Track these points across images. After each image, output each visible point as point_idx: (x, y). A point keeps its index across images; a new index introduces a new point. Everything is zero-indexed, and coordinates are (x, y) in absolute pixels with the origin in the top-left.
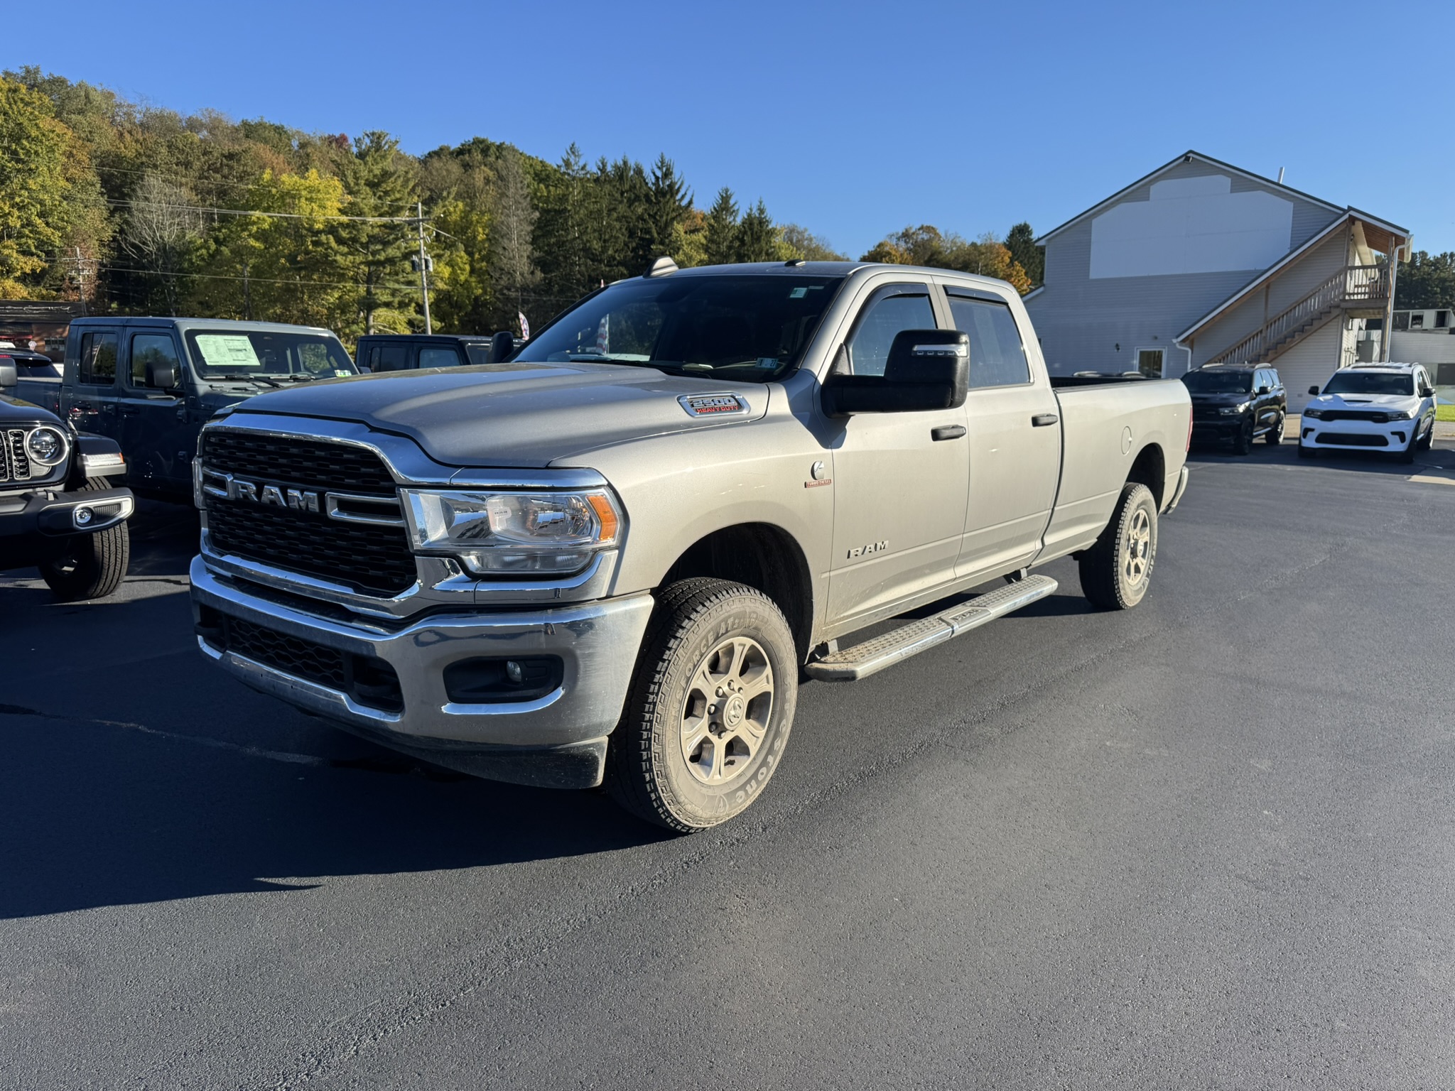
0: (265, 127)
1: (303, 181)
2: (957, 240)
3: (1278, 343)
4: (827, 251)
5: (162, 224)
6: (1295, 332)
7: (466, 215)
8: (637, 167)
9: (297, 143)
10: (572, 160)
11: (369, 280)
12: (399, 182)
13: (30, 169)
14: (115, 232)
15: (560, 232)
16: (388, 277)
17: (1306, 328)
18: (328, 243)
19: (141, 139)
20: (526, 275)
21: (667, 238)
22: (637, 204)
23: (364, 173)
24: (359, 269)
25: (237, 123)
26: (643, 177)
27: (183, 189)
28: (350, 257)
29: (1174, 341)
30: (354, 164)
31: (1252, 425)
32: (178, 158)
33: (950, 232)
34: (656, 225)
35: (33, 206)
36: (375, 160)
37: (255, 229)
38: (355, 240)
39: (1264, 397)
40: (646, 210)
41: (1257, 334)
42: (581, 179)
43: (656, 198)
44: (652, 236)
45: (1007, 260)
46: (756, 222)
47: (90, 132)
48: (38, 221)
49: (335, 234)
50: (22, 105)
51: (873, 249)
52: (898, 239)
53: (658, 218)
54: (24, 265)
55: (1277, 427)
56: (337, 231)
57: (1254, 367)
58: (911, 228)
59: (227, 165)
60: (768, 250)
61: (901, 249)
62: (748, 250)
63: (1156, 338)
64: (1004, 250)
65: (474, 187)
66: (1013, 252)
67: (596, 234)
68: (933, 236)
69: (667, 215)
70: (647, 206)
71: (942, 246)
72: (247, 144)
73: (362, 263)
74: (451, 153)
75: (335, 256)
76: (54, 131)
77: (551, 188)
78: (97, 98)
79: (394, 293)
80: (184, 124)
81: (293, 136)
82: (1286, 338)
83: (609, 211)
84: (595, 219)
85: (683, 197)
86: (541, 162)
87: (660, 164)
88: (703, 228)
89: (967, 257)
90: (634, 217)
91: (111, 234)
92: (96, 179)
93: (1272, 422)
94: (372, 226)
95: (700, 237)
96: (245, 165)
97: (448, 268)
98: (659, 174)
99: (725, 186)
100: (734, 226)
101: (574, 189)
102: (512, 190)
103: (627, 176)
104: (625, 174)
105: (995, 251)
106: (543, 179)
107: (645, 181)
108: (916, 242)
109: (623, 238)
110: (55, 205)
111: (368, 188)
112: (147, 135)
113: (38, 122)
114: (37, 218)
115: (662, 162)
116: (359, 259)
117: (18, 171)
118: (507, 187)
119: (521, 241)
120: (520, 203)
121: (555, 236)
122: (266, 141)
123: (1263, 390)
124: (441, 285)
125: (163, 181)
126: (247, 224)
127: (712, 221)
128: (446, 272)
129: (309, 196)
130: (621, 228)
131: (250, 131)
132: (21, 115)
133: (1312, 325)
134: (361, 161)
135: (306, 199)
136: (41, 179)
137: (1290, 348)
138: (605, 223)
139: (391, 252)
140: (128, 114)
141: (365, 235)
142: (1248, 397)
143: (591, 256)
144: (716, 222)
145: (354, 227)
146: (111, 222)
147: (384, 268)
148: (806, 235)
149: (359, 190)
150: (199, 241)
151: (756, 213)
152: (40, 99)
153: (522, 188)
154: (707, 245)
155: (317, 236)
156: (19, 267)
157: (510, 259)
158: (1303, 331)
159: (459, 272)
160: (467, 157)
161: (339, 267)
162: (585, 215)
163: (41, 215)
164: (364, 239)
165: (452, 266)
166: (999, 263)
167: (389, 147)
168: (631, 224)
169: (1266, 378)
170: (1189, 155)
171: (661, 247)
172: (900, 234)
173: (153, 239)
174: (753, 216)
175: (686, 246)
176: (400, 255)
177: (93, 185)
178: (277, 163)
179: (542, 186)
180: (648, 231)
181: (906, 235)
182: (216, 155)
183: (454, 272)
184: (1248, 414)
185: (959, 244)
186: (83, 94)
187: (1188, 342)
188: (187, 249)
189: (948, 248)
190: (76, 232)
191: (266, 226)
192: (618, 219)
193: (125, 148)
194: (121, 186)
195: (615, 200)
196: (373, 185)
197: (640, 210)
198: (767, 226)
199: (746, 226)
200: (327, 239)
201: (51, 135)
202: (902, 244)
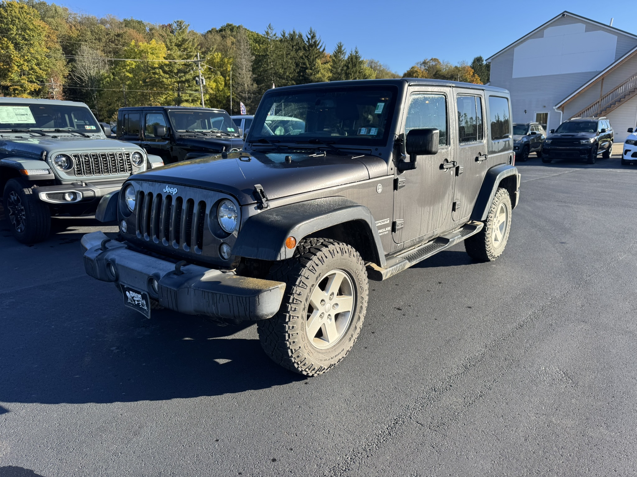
0: (133, 22)
1: (149, 45)
2: (448, 65)
3: (606, 108)
4: (388, 71)
5: (90, 67)
6: (616, 102)
7: (222, 59)
8: (300, 34)
9: (148, 29)
10: (269, 32)
11: (179, 90)
12: (191, 44)
13: (31, 44)
14: (69, 71)
15: (265, 65)
16: (187, 88)
17: (622, 99)
18: (159, 73)
19: (80, 29)
20: (249, 86)
21: (313, 67)
22: (299, 51)
23: (174, 40)
24: (174, 85)
25: (121, 20)
26: (302, 39)
27: (98, 51)
28: (170, 79)
29: (554, 108)
30: (170, 36)
31: (597, 149)
32: (95, 37)
33: (445, 61)
34: (309, 61)
35: (33, 60)
36: (179, 34)
37: (128, 68)
38: (171, 71)
39: (603, 134)
40: (304, 54)
41: (596, 103)
42: (274, 40)
43: (308, 48)
44: (307, 66)
45: (472, 74)
46: (354, 58)
47: (57, 26)
48: (36, 67)
49: (162, 69)
50: (26, 15)
51: (409, 70)
52: (421, 65)
53: (309, 57)
54: (31, 87)
55: (609, 149)
56: (163, 68)
57: (598, 119)
58: (427, 59)
59: (117, 40)
60: (359, 71)
61: (422, 69)
62: (350, 71)
63: (545, 107)
64: (470, 69)
65: (227, 46)
66: (474, 70)
67: (281, 66)
68: (437, 63)
69: (313, 56)
70: (304, 51)
71: (441, 68)
72: (125, 29)
73: (175, 82)
74: (217, 31)
75: (163, 79)
76: (40, 26)
77: (261, 45)
78: (60, 10)
79: (190, 95)
80: (99, 22)
81: (147, 25)
82: (611, 105)
83: (287, 55)
84: (280, 59)
85: (321, 47)
86: (257, 34)
87: (310, 32)
88: (330, 61)
89: (453, 73)
90: (298, 57)
91: (68, 72)
92: (60, 48)
93: (606, 147)
94: (179, 64)
95: (328, 66)
96: (125, 39)
97: (214, 83)
98: (310, 37)
99: (339, 42)
100: (344, 60)
101: (270, 45)
102: (243, 46)
103: (295, 38)
104: (294, 37)
105: (466, 69)
106: (258, 42)
107: (303, 40)
108: (429, 66)
109: (293, 67)
110: (43, 60)
111: (176, 47)
112: (82, 27)
113: (33, 22)
114: (35, 66)
115: (311, 31)
116: (174, 80)
117: (26, 44)
118: (240, 46)
119: (247, 70)
120: (246, 52)
121: (262, 67)
122: (134, 28)
123: (603, 131)
124: (211, 92)
125: (89, 48)
126: (125, 66)
127: (334, 58)
128: (214, 85)
129: (152, 52)
130: (292, 63)
131: (127, 23)
132: (26, 19)
133: (625, 98)
134: (173, 34)
135: (151, 54)
136: (36, 48)
137: (613, 110)
138: (285, 61)
139: (188, 76)
140: (75, 18)
141: (176, 69)
142: (595, 134)
143: (279, 76)
144: (335, 58)
145: (171, 65)
146: (67, 67)
147: (185, 84)
148: (378, 64)
149: (172, 48)
150: (106, 75)
151: (354, 54)
152: (33, 11)
153: (247, 46)
154: (332, 70)
155: (154, 70)
156: (29, 88)
157: (242, 78)
158: (620, 101)
159: (220, 85)
160: (224, 33)
161: (165, 84)
162: (276, 57)
163: (38, 64)
164: (176, 71)
165: (217, 83)
166: (468, 75)
167: (185, 27)
168: (297, 61)
169: (603, 124)
170: (564, 13)
171: (311, 71)
172: (422, 62)
173: (86, 74)
174: (353, 55)
175: (322, 70)
176: (191, 78)
177: (59, 50)
178: (139, 38)
179: (257, 44)
180: (304, 64)
181: (424, 63)
182: (112, 35)
183: (217, 85)
184: (595, 143)
185: (449, 67)
186: (54, 9)
187: (561, 108)
188: (101, 79)
189: (444, 69)
190: (53, 71)
191: (133, 66)
192: (291, 59)
193: (72, 33)
194: (72, 50)
195: (289, 50)
196: (178, 46)
197: (301, 54)
198: (359, 59)
199: (349, 59)
200: (159, 71)
201: (39, 28)
202: (423, 67)
